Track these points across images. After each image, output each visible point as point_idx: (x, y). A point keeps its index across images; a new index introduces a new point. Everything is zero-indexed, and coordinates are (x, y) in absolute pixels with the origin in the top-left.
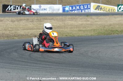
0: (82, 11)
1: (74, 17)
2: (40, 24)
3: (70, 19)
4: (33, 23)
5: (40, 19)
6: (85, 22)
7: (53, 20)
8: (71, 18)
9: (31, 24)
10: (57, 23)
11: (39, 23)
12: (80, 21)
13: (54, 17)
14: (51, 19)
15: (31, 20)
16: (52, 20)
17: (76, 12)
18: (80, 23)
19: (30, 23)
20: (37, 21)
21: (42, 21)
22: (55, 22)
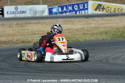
0: (76, 13)
1: (69, 19)
2: (23, 30)
3: (64, 23)
4: (12, 28)
5: (22, 23)
6: (87, 26)
7: (40, 24)
8: (66, 21)
9: (10, 30)
10: (47, 28)
11: (21, 28)
12: (79, 24)
13: (41, 21)
14: (37, 23)
15: (8, 25)
16: (38, 25)
17: (68, 14)
18: (80, 26)
19: (8, 28)
20: (18, 26)
21: (25, 26)
22: (44, 26)
